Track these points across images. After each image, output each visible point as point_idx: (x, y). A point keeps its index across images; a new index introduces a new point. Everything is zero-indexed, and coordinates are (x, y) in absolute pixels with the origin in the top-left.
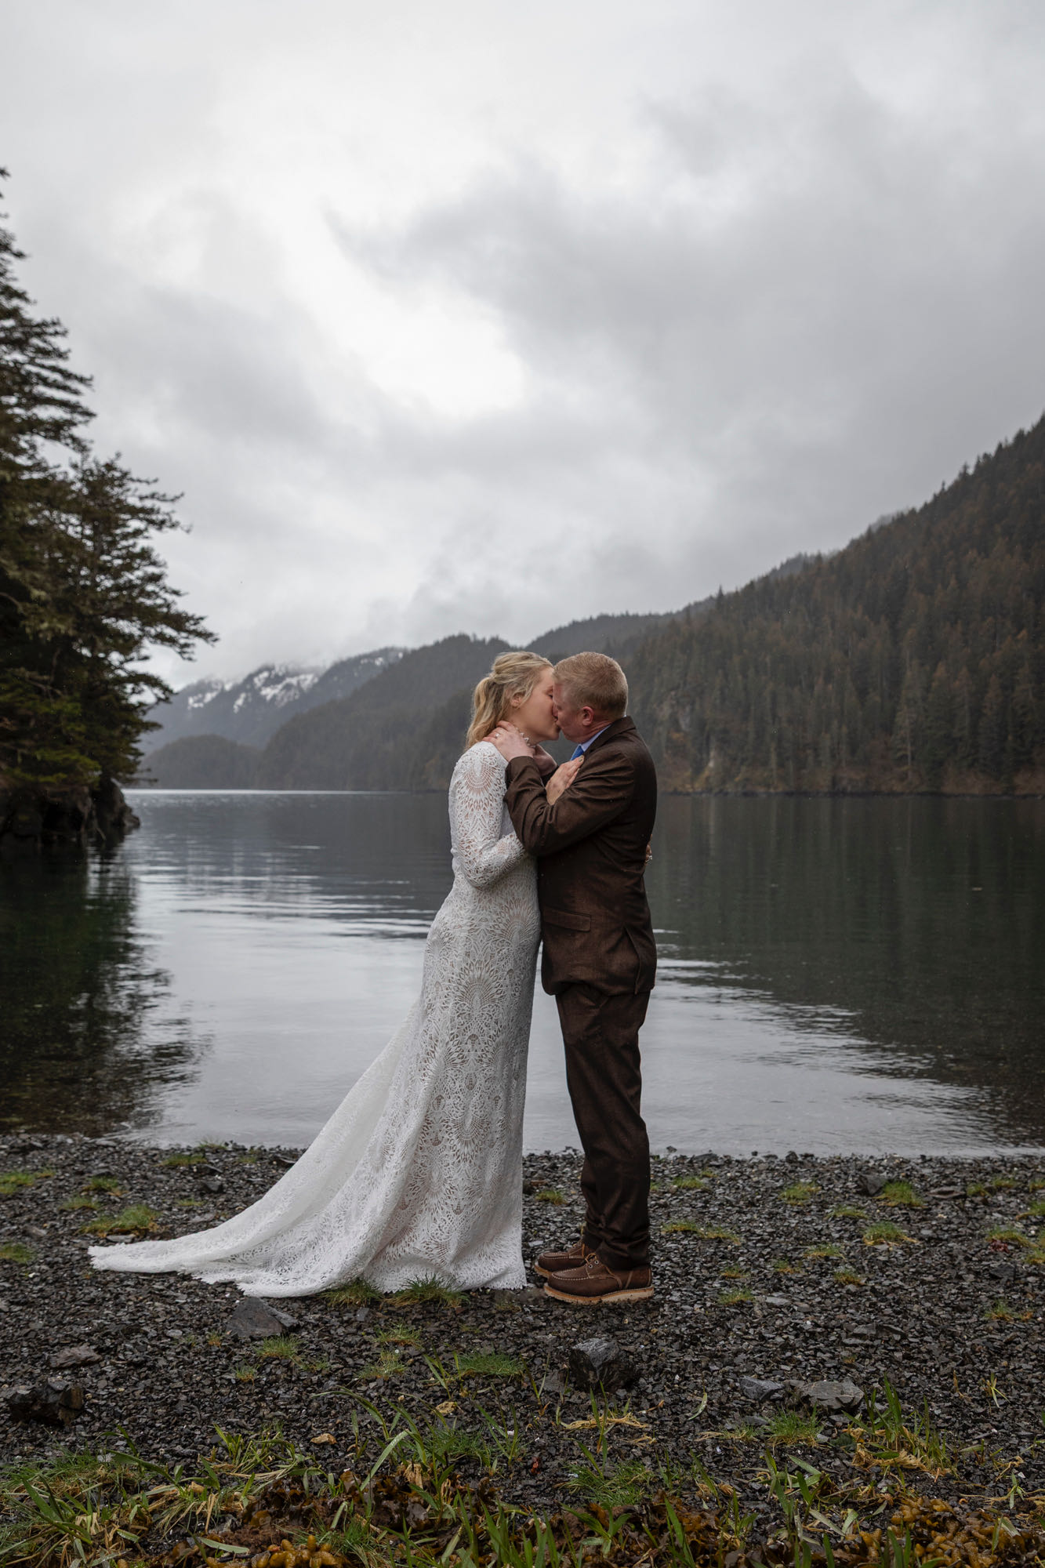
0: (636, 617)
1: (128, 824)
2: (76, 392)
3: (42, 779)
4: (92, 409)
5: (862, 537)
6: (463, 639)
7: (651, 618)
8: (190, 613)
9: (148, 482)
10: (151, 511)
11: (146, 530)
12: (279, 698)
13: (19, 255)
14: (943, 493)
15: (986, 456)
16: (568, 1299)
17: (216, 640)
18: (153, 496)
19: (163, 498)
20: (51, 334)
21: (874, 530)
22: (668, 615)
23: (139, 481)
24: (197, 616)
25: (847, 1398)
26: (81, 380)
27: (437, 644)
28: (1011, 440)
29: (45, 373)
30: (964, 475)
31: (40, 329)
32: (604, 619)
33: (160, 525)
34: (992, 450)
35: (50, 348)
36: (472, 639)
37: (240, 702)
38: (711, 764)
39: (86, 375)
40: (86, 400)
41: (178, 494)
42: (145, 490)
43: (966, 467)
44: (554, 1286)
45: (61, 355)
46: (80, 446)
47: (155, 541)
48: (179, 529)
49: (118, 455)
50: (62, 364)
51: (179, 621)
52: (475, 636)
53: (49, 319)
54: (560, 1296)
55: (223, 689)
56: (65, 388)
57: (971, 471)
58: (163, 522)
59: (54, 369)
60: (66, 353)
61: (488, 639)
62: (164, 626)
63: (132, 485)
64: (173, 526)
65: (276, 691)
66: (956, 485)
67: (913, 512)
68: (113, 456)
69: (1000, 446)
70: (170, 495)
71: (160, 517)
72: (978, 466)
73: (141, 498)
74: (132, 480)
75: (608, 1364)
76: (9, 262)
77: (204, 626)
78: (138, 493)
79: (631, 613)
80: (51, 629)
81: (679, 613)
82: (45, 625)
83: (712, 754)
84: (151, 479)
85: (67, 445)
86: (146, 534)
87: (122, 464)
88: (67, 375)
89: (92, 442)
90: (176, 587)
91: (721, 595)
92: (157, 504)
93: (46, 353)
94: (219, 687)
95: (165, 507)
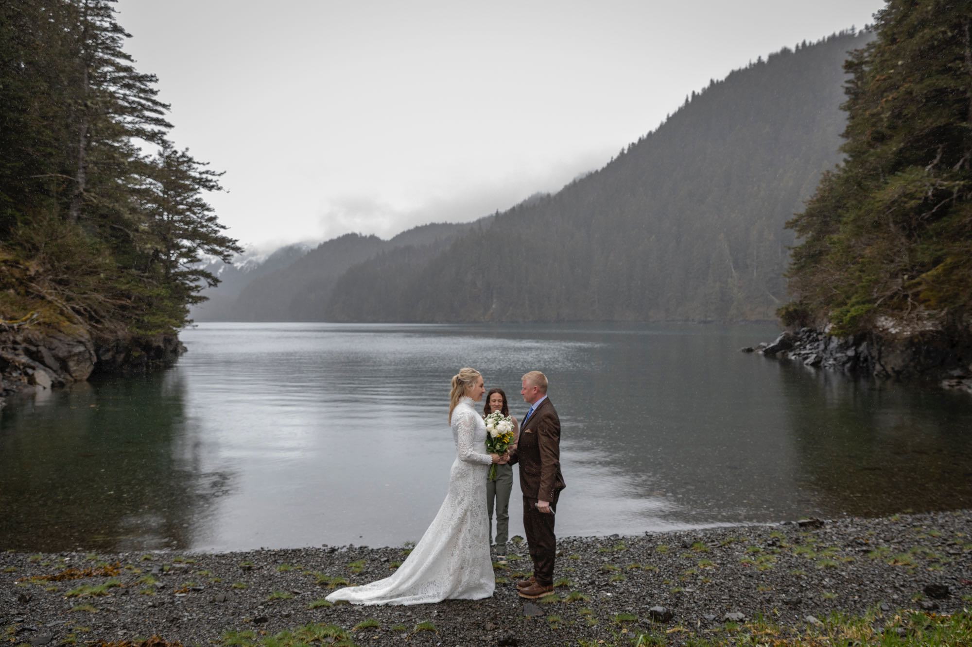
0: (451, 225)
1: (181, 351)
2: (161, 113)
3: (149, 333)
4: (172, 123)
5: (570, 184)
6: (354, 235)
7: (458, 225)
8: (230, 238)
9: (203, 164)
10: (207, 180)
11: (198, 188)
13: (129, 36)
14: (612, 162)
15: (633, 144)
17: (242, 252)
18: (207, 172)
19: (213, 174)
20: (148, 81)
21: (577, 181)
22: (469, 224)
23: (198, 163)
24: (234, 239)
26: (164, 106)
27: (339, 238)
28: (645, 136)
29: (143, 102)
30: (622, 154)
31: (142, 79)
32: (433, 226)
33: (211, 188)
34: (636, 141)
35: (147, 88)
36: (359, 236)
38: (494, 306)
39: (167, 104)
40: (167, 117)
41: (223, 172)
42: (202, 168)
43: (623, 150)
44: (522, 593)
45: (154, 93)
46: (165, 144)
47: (204, 195)
48: (222, 191)
49: (187, 149)
50: (154, 98)
51: (222, 241)
52: (361, 234)
53: (149, 74)
56: (156, 111)
57: (626, 152)
58: (213, 187)
59: (148, 100)
60: (156, 92)
61: (368, 236)
62: (215, 245)
63: (195, 166)
64: (219, 189)
65: (243, 264)
66: (618, 158)
67: (597, 172)
68: (184, 150)
69: (640, 139)
70: (218, 172)
71: (212, 184)
72: (629, 149)
73: (201, 173)
74: (194, 163)
76: (121, 39)
77: (238, 244)
78: (198, 170)
79: (448, 222)
80: (152, 248)
81: (474, 223)
82: (149, 246)
83: (495, 300)
84: (205, 162)
85: (158, 144)
86: (198, 191)
87: (189, 154)
88: (155, 103)
89: (173, 142)
90: (223, 224)
91: (497, 213)
92: (210, 177)
93: (144, 91)
95: (214, 178)
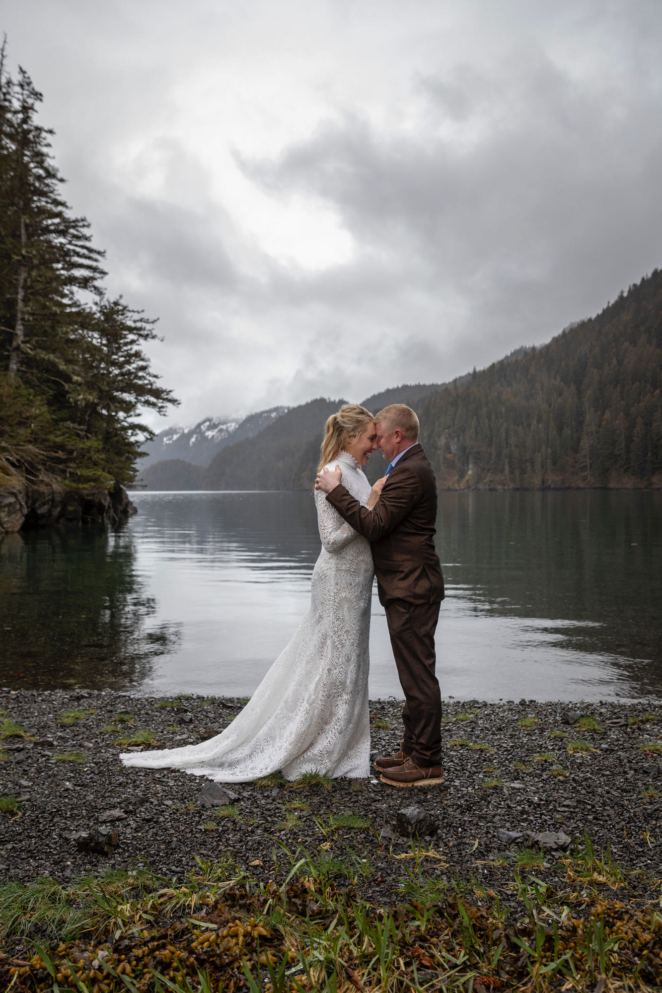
0: (424, 386)
1: (131, 511)
2: (96, 260)
3: (81, 486)
4: (106, 270)
5: (559, 336)
6: (322, 400)
7: (433, 386)
8: (164, 389)
9: (138, 312)
10: (140, 329)
11: (138, 340)
12: (215, 437)
13: (62, 180)
14: (608, 308)
15: (634, 285)
16: (394, 784)
17: (179, 404)
18: (141, 320)
19: (147, 322)
20: (81, 227)
21: (567, 332)
22: (444, 384)
23: (133, 311)
24: (168, 390)
25: (561, 842)
26: (99, 253)
27: (307, 404)
28: (650, 275)
29: (78, 249)
30: (621, 297)
31: (75, 224)
32: (405, 388)
33: (146, 337)
34: (638, 282)
35: (80, 235)
36: (328, 401)
37: (193, 440)
38: (470, 472)
39: (102, 250)
40: (102, 264)
41: (156, 318)
42: (137, 316)
43: (622, 292)
44: (386, 777)
45: (87, 239)
46: (99, 291)
47: (143, 346)
48: (157, 340)
49: (121, 297)
50: (87, 244)
51: (157, 393)
52: (329, 399)
53: (79, 218)
54: (389, 782)
55: (183, 432)
56: (89, 258)
57: (625, 295)
58: (147, 335)
59: (83, 247)
60: (89, 237)
61: (337, 400)
62: (149, 396)
63: (129, 314)
64: (154, 337)
65: (214, 433)
66: (617, 304)
67: (590, 320)
68: (118, 297)
69: (643, 279)
70: (151, 319)
71: (146, 332)
72: (629, 291)
73: (135, 322)
74: (129, 311)
75: (419, 822)
76: (56, 185)
77: (173, 395)
78: (133, 319)
79: (421, 384)
80: (84, 399)
81: (450, 383)
82: (81, 397)
83: (471, 466)
84: (140, 310)
85: (91, 291)
86: (137, 343)
87: (123, 302)
88: (91, 250)
89: (106, 289)
90: (155, 373)
91: (475, 371)
92: (144, 325)
93: (78, 238)
94: (181, 431)
95: (148, 327)
